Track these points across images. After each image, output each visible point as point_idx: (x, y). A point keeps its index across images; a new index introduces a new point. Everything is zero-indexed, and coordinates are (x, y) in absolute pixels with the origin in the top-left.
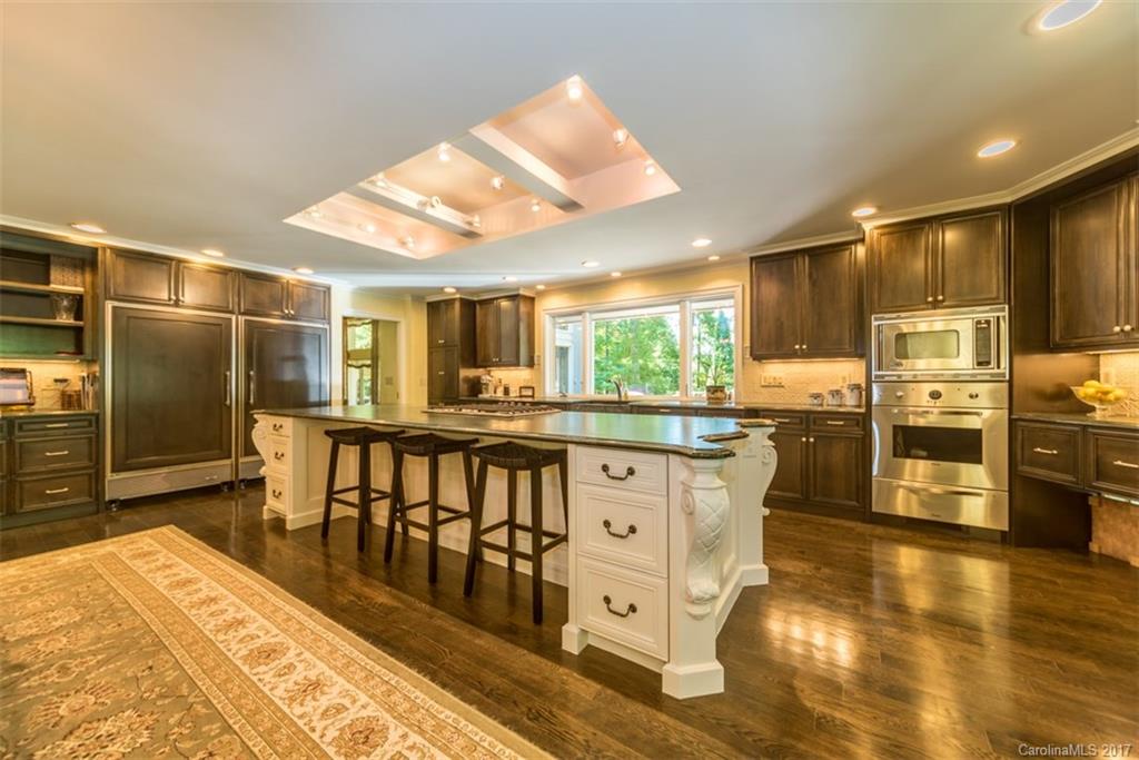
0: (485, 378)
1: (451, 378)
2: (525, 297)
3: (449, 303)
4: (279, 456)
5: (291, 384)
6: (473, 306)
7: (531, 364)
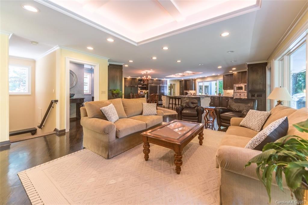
0: (188, 92)
1: (183, 92)
2: (194, 80)
3: (183, 81)
4: (164, 100)
5: (162, 93)
6: (186, 81)
7: (195, 90)
